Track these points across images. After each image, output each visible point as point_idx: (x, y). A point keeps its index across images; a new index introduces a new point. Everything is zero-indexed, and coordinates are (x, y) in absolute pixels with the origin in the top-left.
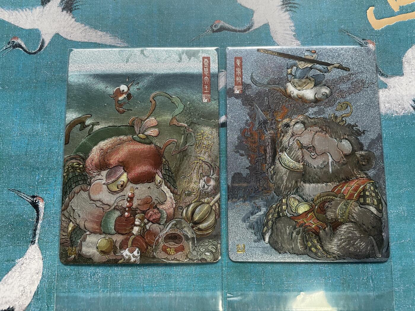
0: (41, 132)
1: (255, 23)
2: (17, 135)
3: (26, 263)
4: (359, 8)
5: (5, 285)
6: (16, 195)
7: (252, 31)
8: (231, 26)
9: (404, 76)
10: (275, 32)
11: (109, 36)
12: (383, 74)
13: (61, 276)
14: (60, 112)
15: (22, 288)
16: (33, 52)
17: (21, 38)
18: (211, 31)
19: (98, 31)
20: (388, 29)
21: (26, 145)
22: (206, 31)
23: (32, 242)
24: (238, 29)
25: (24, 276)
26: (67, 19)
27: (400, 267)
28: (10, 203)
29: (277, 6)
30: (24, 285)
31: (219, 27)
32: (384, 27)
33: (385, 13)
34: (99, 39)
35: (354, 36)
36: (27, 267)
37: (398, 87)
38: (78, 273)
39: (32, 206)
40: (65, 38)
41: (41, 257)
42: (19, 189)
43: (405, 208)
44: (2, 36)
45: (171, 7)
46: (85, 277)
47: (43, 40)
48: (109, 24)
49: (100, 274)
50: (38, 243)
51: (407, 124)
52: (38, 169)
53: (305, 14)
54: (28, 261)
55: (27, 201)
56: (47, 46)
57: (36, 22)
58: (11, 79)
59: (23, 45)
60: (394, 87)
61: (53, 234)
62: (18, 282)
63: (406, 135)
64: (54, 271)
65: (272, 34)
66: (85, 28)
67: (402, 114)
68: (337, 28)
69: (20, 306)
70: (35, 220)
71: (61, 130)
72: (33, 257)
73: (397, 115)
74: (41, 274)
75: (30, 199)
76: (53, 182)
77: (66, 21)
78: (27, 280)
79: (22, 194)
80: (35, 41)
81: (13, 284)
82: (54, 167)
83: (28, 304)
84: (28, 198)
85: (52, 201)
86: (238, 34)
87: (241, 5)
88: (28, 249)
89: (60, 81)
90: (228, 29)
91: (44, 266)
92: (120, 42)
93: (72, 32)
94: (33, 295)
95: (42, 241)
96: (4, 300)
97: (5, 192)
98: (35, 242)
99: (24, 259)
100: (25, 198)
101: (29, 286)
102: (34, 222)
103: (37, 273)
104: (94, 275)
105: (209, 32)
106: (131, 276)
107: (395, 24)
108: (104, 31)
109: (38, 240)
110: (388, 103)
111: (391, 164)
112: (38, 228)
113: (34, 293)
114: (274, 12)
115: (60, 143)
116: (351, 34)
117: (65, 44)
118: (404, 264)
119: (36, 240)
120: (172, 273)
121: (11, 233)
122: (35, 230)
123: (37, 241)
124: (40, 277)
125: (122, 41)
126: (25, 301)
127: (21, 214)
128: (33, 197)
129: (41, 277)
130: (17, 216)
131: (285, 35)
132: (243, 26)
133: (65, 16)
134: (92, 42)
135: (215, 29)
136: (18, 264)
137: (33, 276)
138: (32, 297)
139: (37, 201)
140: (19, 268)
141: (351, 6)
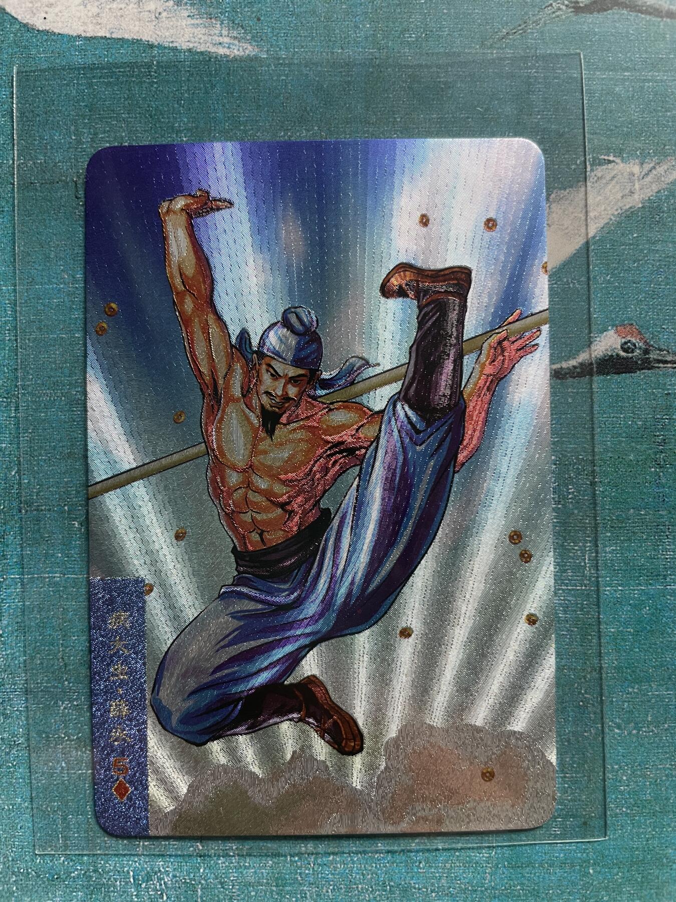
13: (38, 876)
18: (567, 6)
22: (551, 5)
38: (95, 871)
40: (25, 25)
46: (118, 883)
49: (168, 875)
64: (13, 860)
104: (148, 878)
105: (559, 9)
106: (274, 888)
117: (25, 47)
120: (412, 882)
134: (122, 39)
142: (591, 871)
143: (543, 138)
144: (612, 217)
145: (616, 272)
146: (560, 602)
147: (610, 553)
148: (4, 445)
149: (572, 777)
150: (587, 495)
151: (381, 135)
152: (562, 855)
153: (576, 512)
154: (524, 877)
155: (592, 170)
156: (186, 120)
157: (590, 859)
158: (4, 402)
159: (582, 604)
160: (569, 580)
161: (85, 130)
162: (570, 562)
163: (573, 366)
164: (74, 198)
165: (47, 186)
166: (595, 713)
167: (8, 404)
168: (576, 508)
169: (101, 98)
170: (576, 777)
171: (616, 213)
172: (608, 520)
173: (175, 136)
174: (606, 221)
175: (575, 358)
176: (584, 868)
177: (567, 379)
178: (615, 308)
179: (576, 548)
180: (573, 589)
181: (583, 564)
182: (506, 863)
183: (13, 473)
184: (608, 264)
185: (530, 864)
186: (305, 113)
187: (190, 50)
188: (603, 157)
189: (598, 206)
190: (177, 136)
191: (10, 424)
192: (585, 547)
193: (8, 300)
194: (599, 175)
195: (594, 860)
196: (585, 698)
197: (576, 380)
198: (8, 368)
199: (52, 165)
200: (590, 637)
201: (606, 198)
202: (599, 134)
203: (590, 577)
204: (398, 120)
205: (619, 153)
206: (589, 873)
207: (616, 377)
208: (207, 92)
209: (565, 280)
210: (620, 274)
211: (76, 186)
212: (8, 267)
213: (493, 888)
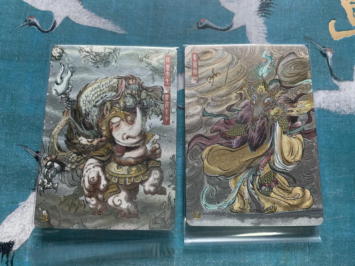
1: (234, 25)
2: (27, 100)
3: (27, 206)
4: (322, 20)
5: (9, 223)
6: (23, 149)
7: (231, 30)
8: (214, 25)
9: (354, 81)
10: (250, 34)
11: (110, 23)
12: (336, 78)
15: (22, 226)
16: (46, 30)
17: (37, 18)
19: (102, 18)
20: (345, 40)
21: (34, 109)
22: (193, 27)
23: (34, 189)
24: (219, 27)
25: (25, 216)
26: (77, 5)
27: (332, 238)
28: (18, 155)
29: (254, 12)
31: (203, 25)
32: (342, 39)
33: (344, 27)
34: (102, 25)
35: (316, 44)
37: (348, 90)
40: (74, 22)
42: (26, 145)
43: (342, 191)
44: (21, 14)
45: (165, 4)
47: (55, 21)
48: (112, 13)
51: (352, 122)
53: (277, 20)
54: (29, 204)
55: (32, 155)
56: (58, 27)
57: (50, 5)
58: (26, 52)
59: (38, 24)
60: (344, 90)
62: (19, 221)
63: (349, 131)
65: (247, 35)
66: (91, 14)
67: (348, 113)
68: (303, 35)
69: (20, 241)
73: (344, 113)
75: (34, 154)
77: (76, 7)
78: (27, 220)
79: (28, 149)
80: (49, 22)
81: (15, 222)
84: (33, 153)
86: (219, 32)
87: (224, 7)
88: (29, 195)
90: (212, 28)
92: (119, 30)
93: (80, 16)
96: (7, 234)
97: (14, 146)
99: (26, 202)
100: (30, 153)
101: (28, 225)
102: (36, 173)
105: (195, 28)
107: (351, 36)
108: (107, 19)
110: (338, 102)
111: (334, 154)
114: (251, 16)
116: (314, 41)
117: (73, 27)
118: (335, 236)
121: (17, 180)
125: (121, 28)
126: (24, 237)
127: (26, 166)
128: (38, 152)
130: (23, 167)
131: (259, 37)
132: (224, 26)
133: (75, 2)
135: (200, 26)
136: (21, 206)
140: (22, 210)
141: (316, 17)
187: (111, 31)
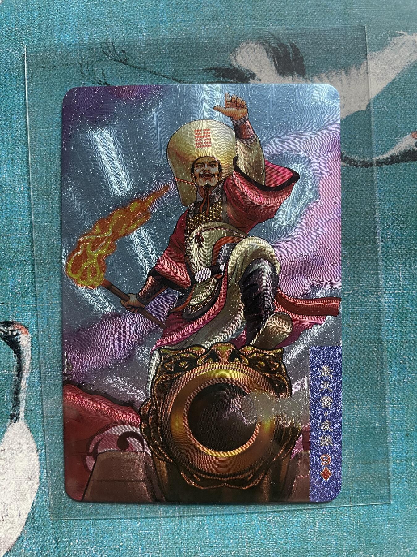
0: (9, 185)
14: (47, 139)
30: (4, 500)
36: (8, 466)
39: (5, 344)
41: (34, 445)
50: (26, 417)
52: (10, 264)
61: (54, 400)
70: (14, 371)
71: (51, 178)
72: (18, 447)
74: (37, 480)
76: (46, 291)
82: (44, 260)
83: (17, 537)
85: (47, 332)
89: (41, 69)
91: (41, 465)
94: (25, 520)
95: (33, 414)
98: (20, 416)
103: (29, 478)
109: (25, 412)
112: (22, 388)
113: (26, 516)
115: (52, 207)
119: (21, 413)
122: (17, 392)
123: (24, 414)
124: (37, 487)
129: (38, 485)
137: (21, 484)
138: (24, 525)
139: (15, 333)
142: (413, 464)
143: (361, 22)
144: (405, 67)
145: (409, 99)
146: (386, 301)
147: (414, 270)
148: (46, 224)
149: (398, 407)
150: (399, 236)
151: (263, 25)
152: (394, 455)
153: (392, 246)
154: (372, 469)
155: (391, 40)
156: (144, 23)
157: (411, 457)
158: (45, 198)
159: (399, 302)
160: (390, 287)
161: (84, 33)
162: (390, 277)
163: (387, 158)
164: (80, 74)
165: (64, 67)
166: (410, 368)
167: (48, 199)
168: (392, 244)
169: (93, 13)
170: (400, 407)
171: (407, 64)
172: (413, 250)
173: (138, 33)
174: (402, 69)
175: (387, 153)
176: (408, 462)
177: (383, 165)
178: (410, 121)
179: (394, 268)
180: (393, 293)
181: (398, 277)
182: (360, 461)
183: (53, 241)
184: (404, 95)
185: (375, 461)
186: (216, 15)
188: (396, 32)
189: (396, 60)
190: (140, 33)
191: (49, 211)
192: (399, 267)
193: (44, 137)
194: (395, 42)
195: (414, 457)
196: (404, 359)
197: (388, 166)
198: (46, 178)
199: (66, 54)
200: (405, 322)
201: (401, 56)
202: (393, 18)
203: (403, 285)
204: (273, 15)
205: (406, 29)
206: (412, 465)
207: (413, 163)
208: (156, 6)
209: (379, 106)
210: (412, 100)
211: (81, 66)
212: (43, 117)
213: (353, 476)
